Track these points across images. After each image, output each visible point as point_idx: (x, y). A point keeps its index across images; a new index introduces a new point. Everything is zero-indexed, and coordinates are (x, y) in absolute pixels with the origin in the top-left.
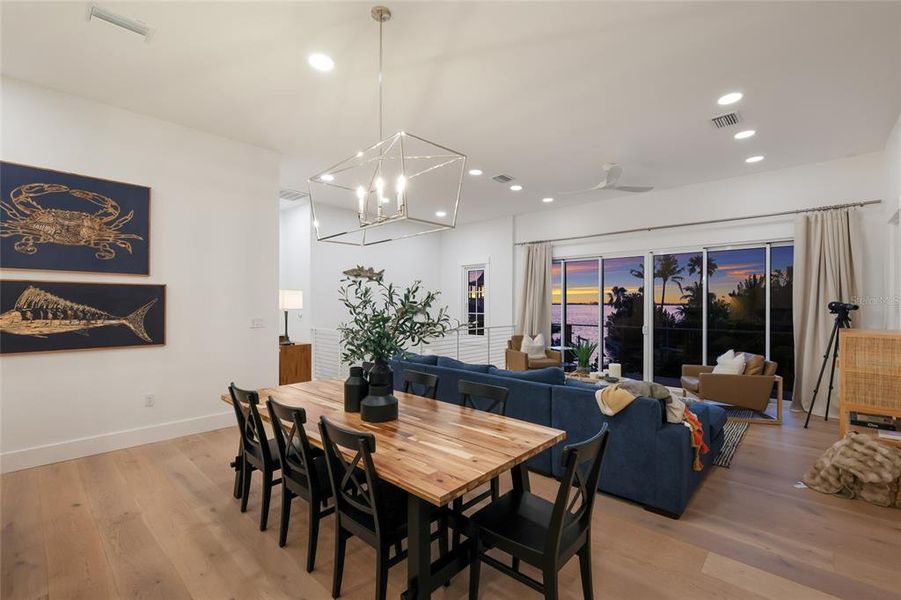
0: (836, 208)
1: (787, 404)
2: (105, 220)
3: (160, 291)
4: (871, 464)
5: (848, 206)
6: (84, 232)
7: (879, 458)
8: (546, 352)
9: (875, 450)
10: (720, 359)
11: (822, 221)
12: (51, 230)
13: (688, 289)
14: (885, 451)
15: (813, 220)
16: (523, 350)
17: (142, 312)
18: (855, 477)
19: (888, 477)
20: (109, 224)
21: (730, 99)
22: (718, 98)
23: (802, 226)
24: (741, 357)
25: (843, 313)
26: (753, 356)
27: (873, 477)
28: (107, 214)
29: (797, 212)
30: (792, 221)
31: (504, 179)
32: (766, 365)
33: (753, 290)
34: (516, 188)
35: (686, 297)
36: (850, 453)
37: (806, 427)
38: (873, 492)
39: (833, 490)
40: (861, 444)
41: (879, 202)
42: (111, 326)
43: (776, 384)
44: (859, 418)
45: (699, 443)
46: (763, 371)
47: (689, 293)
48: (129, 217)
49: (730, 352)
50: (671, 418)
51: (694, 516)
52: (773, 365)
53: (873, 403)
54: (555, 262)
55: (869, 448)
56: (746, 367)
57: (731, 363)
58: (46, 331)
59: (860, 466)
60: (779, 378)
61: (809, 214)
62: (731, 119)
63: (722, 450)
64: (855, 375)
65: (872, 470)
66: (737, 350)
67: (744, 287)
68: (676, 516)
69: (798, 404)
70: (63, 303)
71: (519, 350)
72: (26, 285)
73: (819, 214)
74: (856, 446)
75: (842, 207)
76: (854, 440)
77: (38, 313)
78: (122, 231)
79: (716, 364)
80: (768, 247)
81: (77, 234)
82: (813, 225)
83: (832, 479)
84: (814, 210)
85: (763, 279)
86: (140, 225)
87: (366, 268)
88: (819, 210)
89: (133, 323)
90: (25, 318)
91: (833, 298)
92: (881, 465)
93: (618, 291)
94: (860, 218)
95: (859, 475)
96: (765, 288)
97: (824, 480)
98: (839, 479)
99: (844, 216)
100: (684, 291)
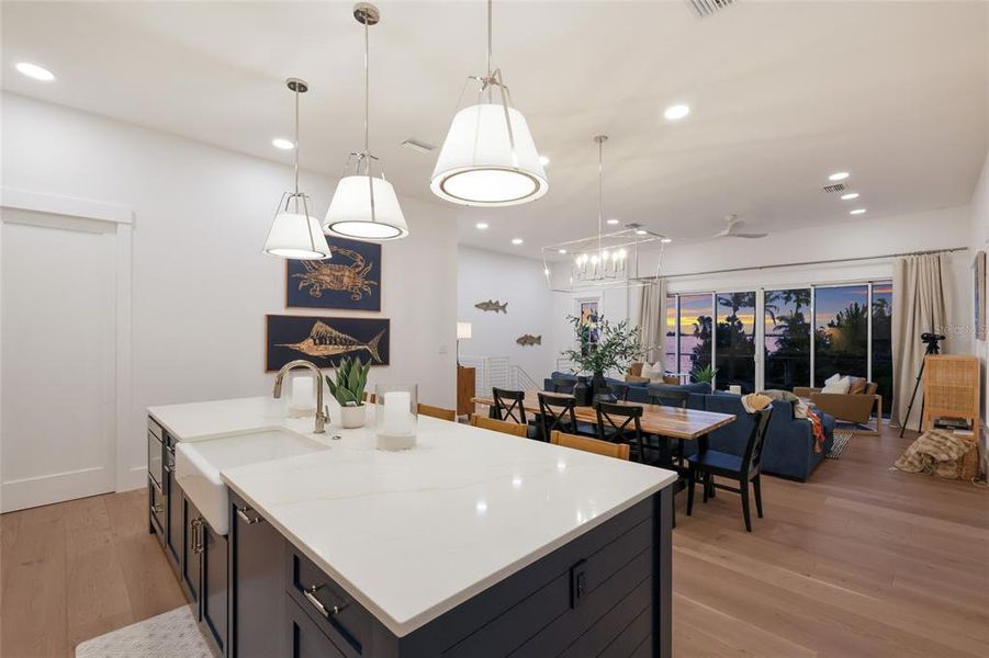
0: (929, 253)
1: (886, 421)
2: (357, 270)
3: (385, 323)
4: (943, 448)
5: (939, 251)
6: (346, 280)
7: (949, 444)
8: (664, 378)
9: (947, 439)
10: (827, 382)
11: (917, 264)
12: (328, 279)
13: (781, 319)
14: (954, 439)
15: (909, 262)
16: (643, 375)
17: (377, 339)
18: (932, 458)
19: (954, 456)
20: (358, 273)
21: (839, 177)
22: (830, 175)
23: (900, 268)
24: (847, 379)
25: (932, 342)
26: (856, 379)
27: (944, 457)
28: (358, 266)
29: (896, 256)
30: (889, 263)
31: (636, 226)
32: (867, 386)
33: (855, 320)
34: (642, 233)
35: (780, 327)
36: (929, 441)
37: (901, 437)
38: (944, 469)
39: (917, 470)
40: (937, 435)
41: (966, 248)
42: (359, 350)
43: (876, 401)
44: (941, 422)
45: (818, 433)
46: (865, 391)
47: (783, 323)
48: (369, 268)
49: (837, 376)
50: (798, 415)
51: (815, 482)
52: (874, 386)
53: (948, 408)
54: (669, 296)
55: (942, 437)
56: (850, 388)
57: (837, 385)
58: (326, 353)
59: (936, 449)
60: (879, 397)
61: (906, 257)
62: (839, 187)
63: (832, 449)
64: (936, 388)
65: (943, 452)
66: (842, 374)
67: (845, 318)
68: (802, 480)
69: (896, 420)
70: (335, 333)
71: (639, 375)
72: (314, 320)
73: (915, 258)
74: (934, 437)
75: (934, 252)
76: (932, 433)
77: (322, 340)
78: (366, 278)
79: (824, 386)
80: (870, 285)
81: (342, 281)
82: (909, 267)
83: (916, 463)
84: (910, 255)
85: (866, 309)
86: (375, 275)
87: (494, 302)
88: (915, 254)
89: (371, 348)
90: (315, 344)
91: (926, 329)
92: (950, 448)
93: (705, 321)
94: (949, 262)
95: (935, 456)
96: (867, 318)
97: (911, 463)
98: (921, 462)
99: (936, 260)
100: (777, 321)
